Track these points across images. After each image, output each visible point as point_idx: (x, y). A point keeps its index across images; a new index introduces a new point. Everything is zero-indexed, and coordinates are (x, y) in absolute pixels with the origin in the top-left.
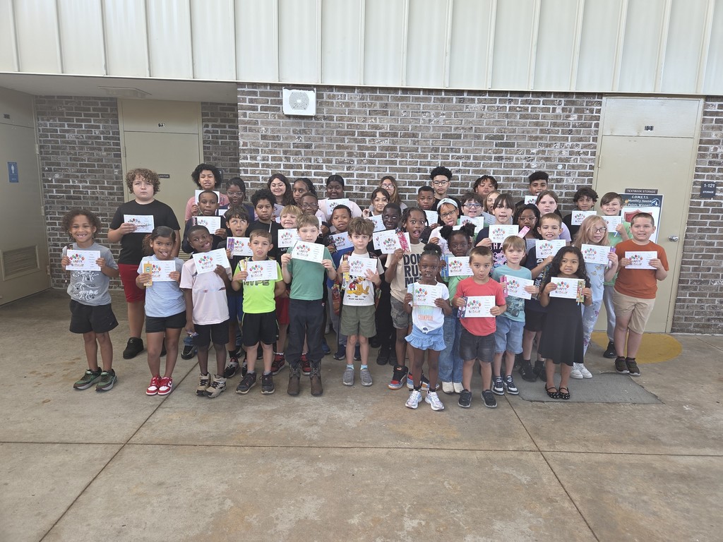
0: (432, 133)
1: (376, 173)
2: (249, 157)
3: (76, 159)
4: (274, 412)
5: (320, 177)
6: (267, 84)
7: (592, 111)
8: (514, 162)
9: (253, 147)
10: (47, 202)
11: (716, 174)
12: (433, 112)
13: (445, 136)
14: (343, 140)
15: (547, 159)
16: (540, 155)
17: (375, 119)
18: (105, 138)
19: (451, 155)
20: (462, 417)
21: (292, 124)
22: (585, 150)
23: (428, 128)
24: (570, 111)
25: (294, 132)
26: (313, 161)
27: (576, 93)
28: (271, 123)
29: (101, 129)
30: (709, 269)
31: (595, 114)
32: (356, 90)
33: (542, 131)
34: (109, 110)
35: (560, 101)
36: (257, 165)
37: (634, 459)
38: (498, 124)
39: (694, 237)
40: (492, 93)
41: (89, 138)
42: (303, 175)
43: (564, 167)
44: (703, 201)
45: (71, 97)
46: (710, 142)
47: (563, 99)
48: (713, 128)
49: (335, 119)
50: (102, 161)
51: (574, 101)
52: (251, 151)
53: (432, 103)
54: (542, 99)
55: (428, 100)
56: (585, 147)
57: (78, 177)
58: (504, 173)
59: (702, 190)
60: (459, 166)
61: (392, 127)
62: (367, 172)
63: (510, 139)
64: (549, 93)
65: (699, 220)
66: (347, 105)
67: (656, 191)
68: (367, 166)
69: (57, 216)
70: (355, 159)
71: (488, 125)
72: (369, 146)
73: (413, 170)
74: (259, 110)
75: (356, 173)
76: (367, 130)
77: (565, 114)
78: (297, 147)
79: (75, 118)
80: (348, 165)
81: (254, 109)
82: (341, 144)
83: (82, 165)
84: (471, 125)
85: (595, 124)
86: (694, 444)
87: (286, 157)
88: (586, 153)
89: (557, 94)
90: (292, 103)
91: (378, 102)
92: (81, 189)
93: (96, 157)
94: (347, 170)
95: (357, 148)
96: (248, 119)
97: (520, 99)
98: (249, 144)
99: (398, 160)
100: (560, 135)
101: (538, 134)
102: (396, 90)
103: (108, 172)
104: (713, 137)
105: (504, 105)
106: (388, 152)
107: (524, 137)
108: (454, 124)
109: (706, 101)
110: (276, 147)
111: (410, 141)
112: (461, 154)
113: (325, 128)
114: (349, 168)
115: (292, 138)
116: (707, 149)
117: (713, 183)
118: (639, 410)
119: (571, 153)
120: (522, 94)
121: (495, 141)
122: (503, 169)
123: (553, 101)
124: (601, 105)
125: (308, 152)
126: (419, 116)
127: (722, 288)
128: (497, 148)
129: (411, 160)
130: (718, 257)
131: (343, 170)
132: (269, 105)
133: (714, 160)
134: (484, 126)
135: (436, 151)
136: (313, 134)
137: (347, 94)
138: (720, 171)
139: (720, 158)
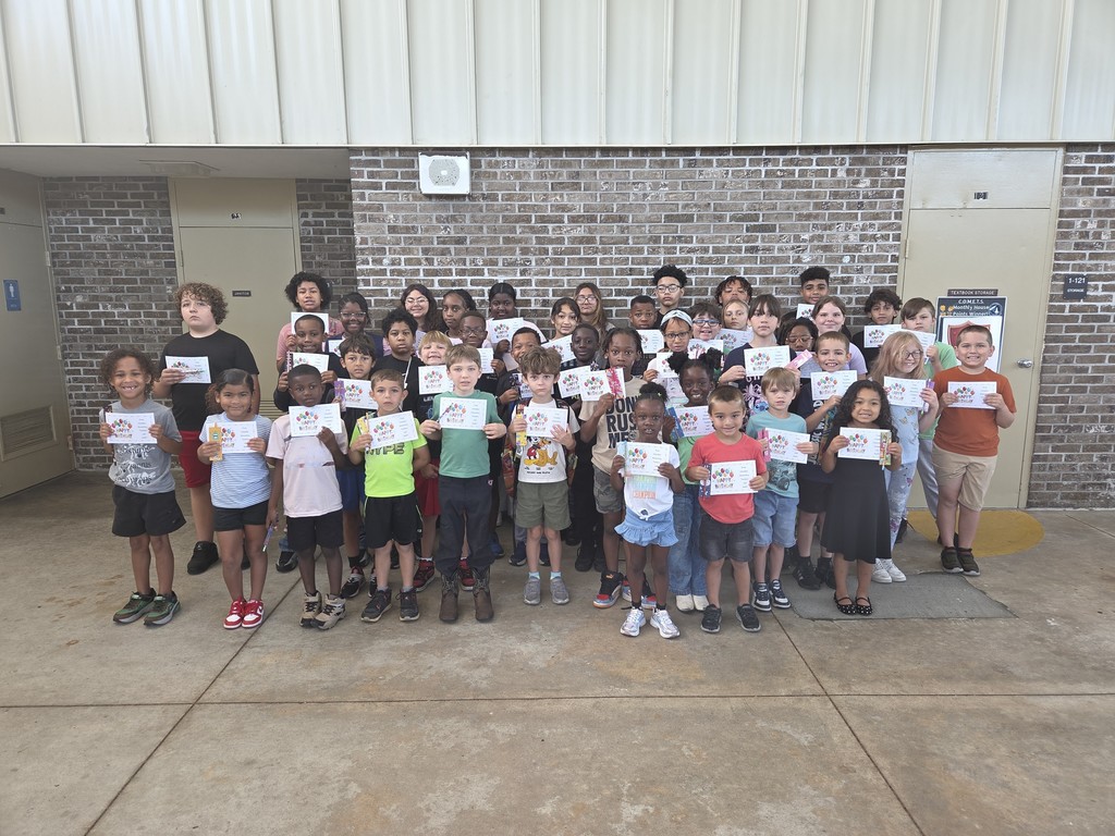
0: (649, 214)
1: (566, 278)
2: (370, 260)
3: (107, 273)
4: (419, 648)
5: (480, 287)
6: (394, 148)
7: (892, 173)
8: (776, 254)
9: (375, 246)
10: (66, 340)
11: (1087, 262)
12: (648, 183)
13: (669, 218)
14: (513, 230)
15: (826, 248)
16: (816, 243)
17: (562, 196)
18: (152, 239)
19: (678, 246)
20: (708, 647)
21: (435, 208)
22: (884, 233)
23: (642, 207)
24: (858, 175)
25: (438, 219)
26: (468, 263)
27: (867, 146)
28: (402, 208)
29: (145, 225)
30: (1082, 409)
31: (896, 177)
32: (531, 153)
33: (817, 206)
34: (156, 196)
35: (843, 159)
36: (383, 272)
37: (972, 703)
38: (749, 196)
39: (1057, 361)
40: (737, 150)
41: (127, 239)
42: (453, 284)
43: (853, 259)
44: (1068, 304)
45: (96, 178)
46: (1076, 214)
47: (847, 157)
48: (1079, 192)
49: (500, 197)
50: (147, 273)
51: (864, 158)
52: (373, 251)
54: (814, 157)
55: (642, 164)
56: (883, 227)
57: (111, 299)
58: (762, 271)
59: (1065, 288)
60: (692, 263)
61: (587, 208)
62: (551, 277)
63: (768, 219)
64: (827, 148)
65: (1063, 334)
66: (518, 175)
67: (996, 292)
68: (551, 268)
69: (81, 359)
70: (533, 258)
71: (734, 199)
72: (554, 237)
73: (621, 272)
74: (384, 188)
75: (534, 279)
76: (549, 213)
77: (852, 178)
78: (444, 243)
79: (104, 209)
80: (522, 268)
81: (377, 186)
82: (511, 236)
83: (116, 281)
84: (707, 201)
85: (898, 192)
86: (1065, 678)
87: (427, 259)
88: (885, 238)
89: (837, 148)
90: (433, 177)
91: (565, 170)
92: (117, 318)
93: (137, 267)
94: (521, 275)
95: (534, 242)
96: (367, 202)
97: (781, 158)
98: (370, 241)
99: (599, 257)
100: (844, 210)
101: (811, 210)
102: (591, 150)
103: (157, 290)
104: (1080, 206)
105: (757, 168)
106: (582, 246)
107: (789, 216)
108: (681, 199)
109: (1067, 151)
110: (411, 244)
111: (615, 228)
112: (694, 244)
113: (484, 213)
114: (523, 273)
115: (435, 229)
116: (1070, 225)
117: (1082, 276)
118: (979, 628)
119: (863, 238)
120: (784, 150)
121: (745, 224)
122: (759, 265)
123: (832, 159)
124: (906, 163)
125: (461, 249)
126: (628, 188)
127: (1102, 438)
128: (749, 234)
129: (617, 256)
130: (1094, 390)
131: (515, 275)
132: (399, 180)
133: (1083, 240)
134: (729, 200)
135: (655, 242)
136: (468, 222)
137: (517, 159)
138: (1092, 257)
139: (1091, 238)
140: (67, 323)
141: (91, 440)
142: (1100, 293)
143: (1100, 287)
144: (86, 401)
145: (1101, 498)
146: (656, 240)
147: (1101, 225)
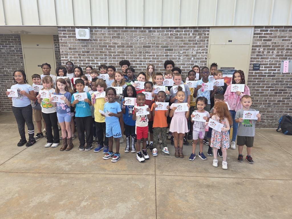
0: (139, 45)
2: (64, 57)
3: (6, 60)
4: (57, 160)
5: (94, 65)
6: (70, 26)
7: (205, 35)
8: (173, 57)
9: (66, 53)
11: (260, 60)
12: (138, 37)
13: (144, 47)
14: (102, 49)
15: (187, 56)
16: (184, 54)
17: (115, 40)
18: (17, 51)
19: (147, 54)
21: (81, 43)
22: (203, 51)
23: (137, 43)
24: (196, 35)
25: (82, 46)
26: (90, 58)
27: (198, 27)
28: (72, 43)
29: (15, 47)
30: (257, 101)
31: (206, 36)
32: (106, 28)
34: (17, 40)
38: (166, 41)
39: (251, 87)
40: (163, 28)
41: (11, 51)
42: (87, 64)
43: (194, 59)
44: (254, 72)
45: (2, 35)
46: (257, 46)
47: (192, 30)
48: (258, 40)
49: (98, 40)
50: (16, 60)
51: (197, 30)
52: (65, 54)
54: (184, 30)
55: (136, 31)
56: (202, 50)
57: (7, 67)
59: (254, 67)
60: (150, 59)
61: (122, 43)
62: (113, 62)
63: (171, 47)
64: (187, 27)
65: (253, 80)
66: (103, 34)
67: (234, 68)
68: (113, 60)
70: (108, 57)
71: (162, 41)
72: (113, 51)
73: (132, 61)
74: (67, 37)
75: (108, 63)
76: (112, 45)
77: (194, 36)
78: (84, 52)
79: (4, 43)
80: (105, 60)
81: (65, 37)
82: (102, 51)
83: (8, 62)
84: (154, 42)
85: (207, 40)
87: (79, 57)
89: (190, 28)
90: (79, 34)
91: (116, 33)
92: (9, 72)
93: (13, 59)
94: (105, 62)
95: (108, 53)
96: (63, 41)
97: (174, 30)
98: (64, 52)
99: (125, 57)
100: (192, 45)
101: (183, 45)
102: (122, 27)
103: (19, 65)
104: (258, 44)
105: (168, 33)
106: (121, 54)
107: (177, 46)
108: (147, 41)
109: (255, 28)
110: (75, 53)
111: (130, 49)
112: (151, 54)
113: (94, 44)
114: (105, 61)
115: (81, 49)
116: (255, 49)
117: (258, 64)
119: (197, 53)
120: (175, 28)
121: (165, 48)
123: (189, 31)
124: (209, 32)
125: (88, 54)
126: (133, 38)
127: (263, 109)
128: (166, 51)
129: (130, 57)
130: (261, 96)
131: (103, 61)
132: (71, 35)
133: (259, 54)
134: (160, 42)
135: (140, 53)
136: (90, 47)
137: (102, 30)
138: (261, 58)
139: (261, 53)
141: (4, 103)
142: (263, 69)
143: (264, 67)
144: (2, 93)
145: (262, 125)
146: (141, 53)
147: (264, 49)
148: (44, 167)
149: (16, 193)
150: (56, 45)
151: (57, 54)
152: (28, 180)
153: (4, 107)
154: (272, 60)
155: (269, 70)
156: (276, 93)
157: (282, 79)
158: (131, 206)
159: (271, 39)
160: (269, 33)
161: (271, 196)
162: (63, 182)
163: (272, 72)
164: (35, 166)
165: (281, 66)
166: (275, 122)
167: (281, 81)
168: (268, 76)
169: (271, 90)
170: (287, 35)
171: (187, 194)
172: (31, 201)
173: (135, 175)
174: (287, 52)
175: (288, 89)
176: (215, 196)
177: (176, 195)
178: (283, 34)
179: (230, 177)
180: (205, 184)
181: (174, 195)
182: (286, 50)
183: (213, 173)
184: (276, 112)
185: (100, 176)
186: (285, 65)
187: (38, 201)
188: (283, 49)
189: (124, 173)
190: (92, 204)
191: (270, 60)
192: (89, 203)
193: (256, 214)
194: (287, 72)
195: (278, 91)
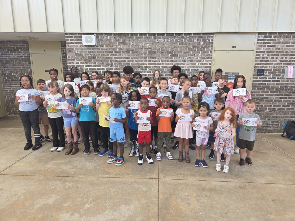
0: (144, 51)
2: (71, 63)
3: (14, 65)
5: (100, 70)
6: (76, 33)
7: (209, 40)
8: (178, 62)
9: (72, 59)
10: (4, 82)
11: (264, 65)
12: (144, 43)
13: (149, 52)
14: (108, 55)
15: (191, 61)
16: (189, 59)
17: (121, 46)
18: (25, 57)
19: (152, 60)
21: (88, 49)
23: (142, 49)
24: (200, 41)
25: (88, 52)
26: (96, 64)
27: (202, 33)
28: (79, 49)
29: (23, 53)
30: (262, 106)
31: (211, 42)
32: (112, 34)
33: (189, 49)
34: (25, 46)
35: (196, 37)
37: (195, 182)
38: (171, 47)
39: (255, 92)
40: (167, 34)
41: (19, 57)
42: (93, 69)
43: (199, 64)
44: (258, 77)
45: (11, 41)
46: (261, 52)
47: (197, 36)
48: (262, 46)
49: (104, 46)
50: (24, 66)
51: (202, 36)
53: (143, 39)
54: (188, 36)
55: (142, 38)
56: (207, 55)
57: (15, 72)
59: (258, 72)
60: (155, 65)
61: (127, 49)
62: (118, 68)
63: (176, 53)
64: (191, 34)
65: (257, 85)
66: (109, 40)
67: (238, 73)
68: (118, 65)
69: (8, 87)
70: (113, 63)
71: (167, 47)
72: (119, 57)
74: (74, 44)
75: (114, 68)
76: (117, 51)
77: (198, 42)
78: (90, 58)
79: (13, 49)
81: (72, 43)
82: (107, 57)
83: (16, 68)
84: (159, 48)
85: (211, 46)
86: (225, 177)
87: (86, 62)
88: (208, 58)
89: (194, 34)
90: (86, 41)
91: (121, 39)
92: (16, 77)
93: (21, 64)
94: (111, 67)
95: (114, 58)
96: (70, 47)
97: (179, 36)
98: (71, 57)
99: (131, 62)
100: (196, 51)
101: (187, 51)
102: (128, 34)
103: (26, 70)
104: (262, 50)
105: (173, 39)
106: (126, 60)
107: (181, 52)
108: (152, 47)
109: (259, 34)
110: (82, 58)
111: (135, 55)
112: (156, 60)
113: (100, 51)
114: (111, 66)
115: (88, 54)
116: (259, 55)
117: (263, 69)
119: (201, 58)
120: (180, 34)
121: (170, 54)
123: (193, 37)
124: (213, 38)
125: (94, 60)
126: (138, 44)
127: (268, 114)
128: (171, 57)
129: (136, 62)
130: (266, 101)
131: (109, 67)
132: (78, 41)
133: (263, 59)
134: (165, 48)
135: (146, 59)
136: (96, 53)
137: (109, 36)
138: (266, 64)
139: (265, 59)
140: (5, 78)
141: (11, 108)
142: (268, 74)
143: (268, 72)
144: (10, 98)
145: (268, 130)
147: (268, 55)
148: (49, 170)
149: (21, 195)
150: (63, 51)
151: (64, 59)
152: (34, 183)
153: (11, 112)
154: (276, 65)
155: (273, 76)
156: (281, 98)
157: (286, 84)
158: (134, 208)
159: (275, 45)
160: (272, 39)
161: (273, 200)
162: (68, 184)
163: (277, 77)
164: (41, 169)
165: (286, 71)
166: (280, 127)
167: (285, 87)
168: (272, 81)
169: (275, 95)
170: (291, 41)
171: (189, 197)
172: (37, 203)
173: (138, 179)
174: (291, 58)
175: (292, 94)
176: (217, 200)
177: (178, 198)
178: (287, 40)
179: (233, 181)
180: (208, 187)
181: (177, 198)
182: (290, 56)
183: (217, 177)
184: (281, 117)
185: (104, 179)
186: (289, 71)
187: (43, 203)
188: (287, 55)
189: (128, 176)
190: (96, 207)
191: (274, 65)
192: (93, 206)
193: (257, 217)
194: (292, 77)
195: (283, 96)
